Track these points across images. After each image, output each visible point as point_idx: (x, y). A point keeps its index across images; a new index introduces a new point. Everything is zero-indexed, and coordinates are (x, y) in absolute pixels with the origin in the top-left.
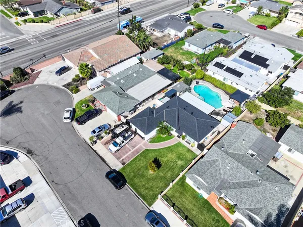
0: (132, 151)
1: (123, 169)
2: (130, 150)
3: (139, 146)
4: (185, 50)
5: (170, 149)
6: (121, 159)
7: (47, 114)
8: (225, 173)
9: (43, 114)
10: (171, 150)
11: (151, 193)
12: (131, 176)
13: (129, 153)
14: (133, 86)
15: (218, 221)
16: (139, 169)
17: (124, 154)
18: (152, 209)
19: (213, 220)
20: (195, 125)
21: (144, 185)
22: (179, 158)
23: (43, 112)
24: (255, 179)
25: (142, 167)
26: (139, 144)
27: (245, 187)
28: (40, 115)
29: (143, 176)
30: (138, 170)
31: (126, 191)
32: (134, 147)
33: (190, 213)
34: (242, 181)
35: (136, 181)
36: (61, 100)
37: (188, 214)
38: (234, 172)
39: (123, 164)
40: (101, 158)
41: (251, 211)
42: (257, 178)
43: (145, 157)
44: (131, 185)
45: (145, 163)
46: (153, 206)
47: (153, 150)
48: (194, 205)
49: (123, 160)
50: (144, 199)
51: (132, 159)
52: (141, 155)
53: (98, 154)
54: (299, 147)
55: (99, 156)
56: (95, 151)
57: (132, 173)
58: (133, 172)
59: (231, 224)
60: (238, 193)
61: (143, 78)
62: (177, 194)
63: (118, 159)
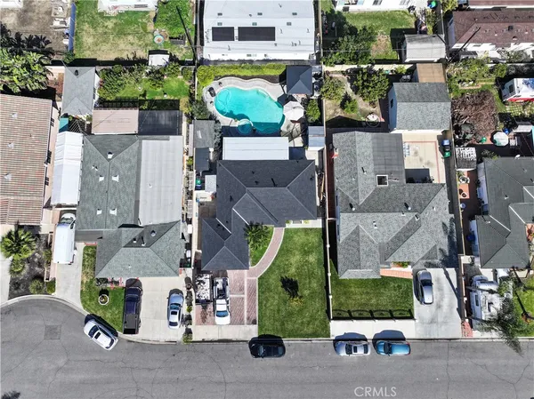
0: (245, 296)
1: (261, 328)
2: (243, 298)
3: (246, 282)
4: (113, 13)
5: (285, 251)
6: (245, 319)
7: (66, 363)
8: (376, 236)
9: (59, 369)
10: (288, 250)
11: (317, 323)
12: (279, 327)
13: (246, 303)
14: (137, 202)
15: (399, 287)
16: (279, 310)
17: (242, 310)
18: (334, 338)
19: (395, 290)
20: (293, 198)
21: (302, 323)
22: (306, 253)
23: (53, 366)
24: (410, 219)
25: (278, 305)
26: (243, 280)
27: (408, 237)
28: (59, 375)
29: (290, 314)
30: (278, 313)
31: (291, 347)
32: (241, 289)
33: (372, 305)
34: (399, 230)
35: (289, 326)
36: (49, 324)
37: (371, 308)
38: (386, 228)
39: (254, 322)
40: (220, 341)
41: (428, 258)
42: (412, 215)
43: (269, 290)
44: (289, 336)
45: (277, 297)
46: (331, 334)
47: (267, 271)
48: (368, 293)
49: (248, 318)
50: (317, 337)
51: (257, 307)
52: (261, 292)
53: (211, 341)
54: (422, 121)
55: (216, 341)
56: (203, 341)
57: (276, 323)
58: (275, 320)
59: (411, 277)
60: (405, 250)
61: (134, 171)
62: (343, 299)
63: (241, 323)
